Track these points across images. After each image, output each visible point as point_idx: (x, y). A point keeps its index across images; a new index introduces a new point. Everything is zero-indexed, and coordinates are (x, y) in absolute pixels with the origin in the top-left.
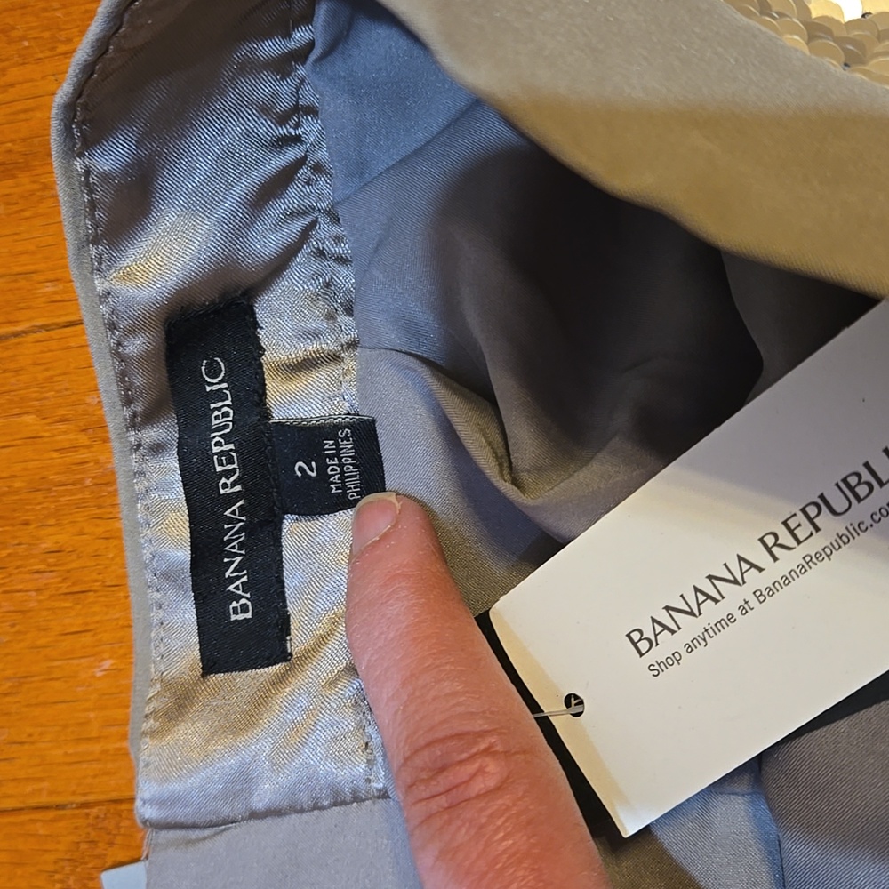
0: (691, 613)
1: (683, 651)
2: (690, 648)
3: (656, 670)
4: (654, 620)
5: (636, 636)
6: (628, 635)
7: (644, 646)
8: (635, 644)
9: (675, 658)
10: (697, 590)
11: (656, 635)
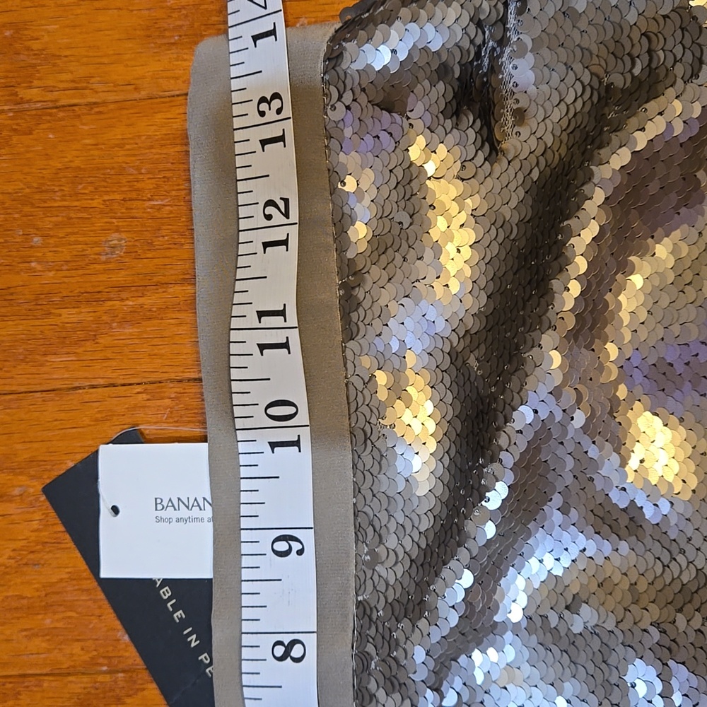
0: (188, 507)
1: (175, 520)
2: (178, 520)
3: (159, 520)
4: (170, 500)
5: (159, 501)
6: (156, 499)
7: (159, 507)
8: (156, 504)
9: (169, 521)
10: (196, 500)
11: (167, 506)
